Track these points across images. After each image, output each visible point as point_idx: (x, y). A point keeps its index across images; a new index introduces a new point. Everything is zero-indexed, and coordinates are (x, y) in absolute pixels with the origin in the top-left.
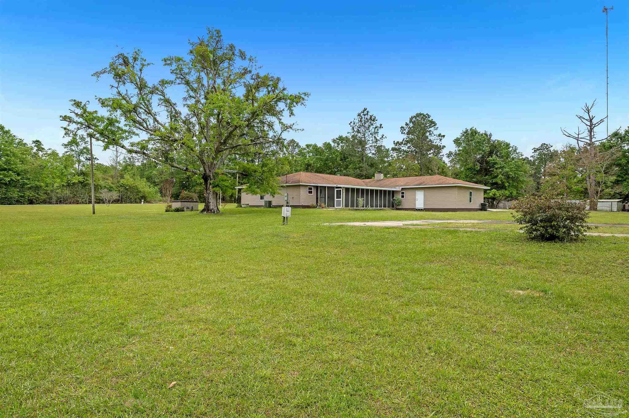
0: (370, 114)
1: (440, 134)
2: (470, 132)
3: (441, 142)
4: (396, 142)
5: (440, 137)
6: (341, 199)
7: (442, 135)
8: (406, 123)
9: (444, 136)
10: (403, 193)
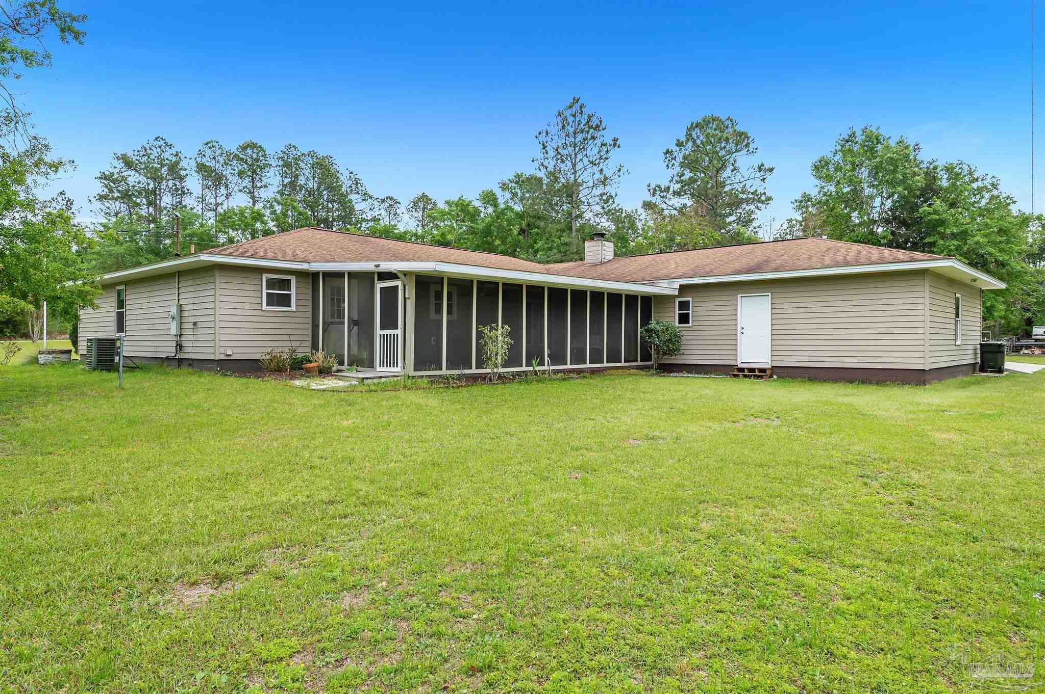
0: (587, 111)
1: (762, 165)
2: (860, 138)
3: (764, 185)
4: (653, 186)
5: (762, 173)
6: (399, 332)
7: (767, 166)
8: (678, 140)
9: (771, 170)
10: (684, 305)
